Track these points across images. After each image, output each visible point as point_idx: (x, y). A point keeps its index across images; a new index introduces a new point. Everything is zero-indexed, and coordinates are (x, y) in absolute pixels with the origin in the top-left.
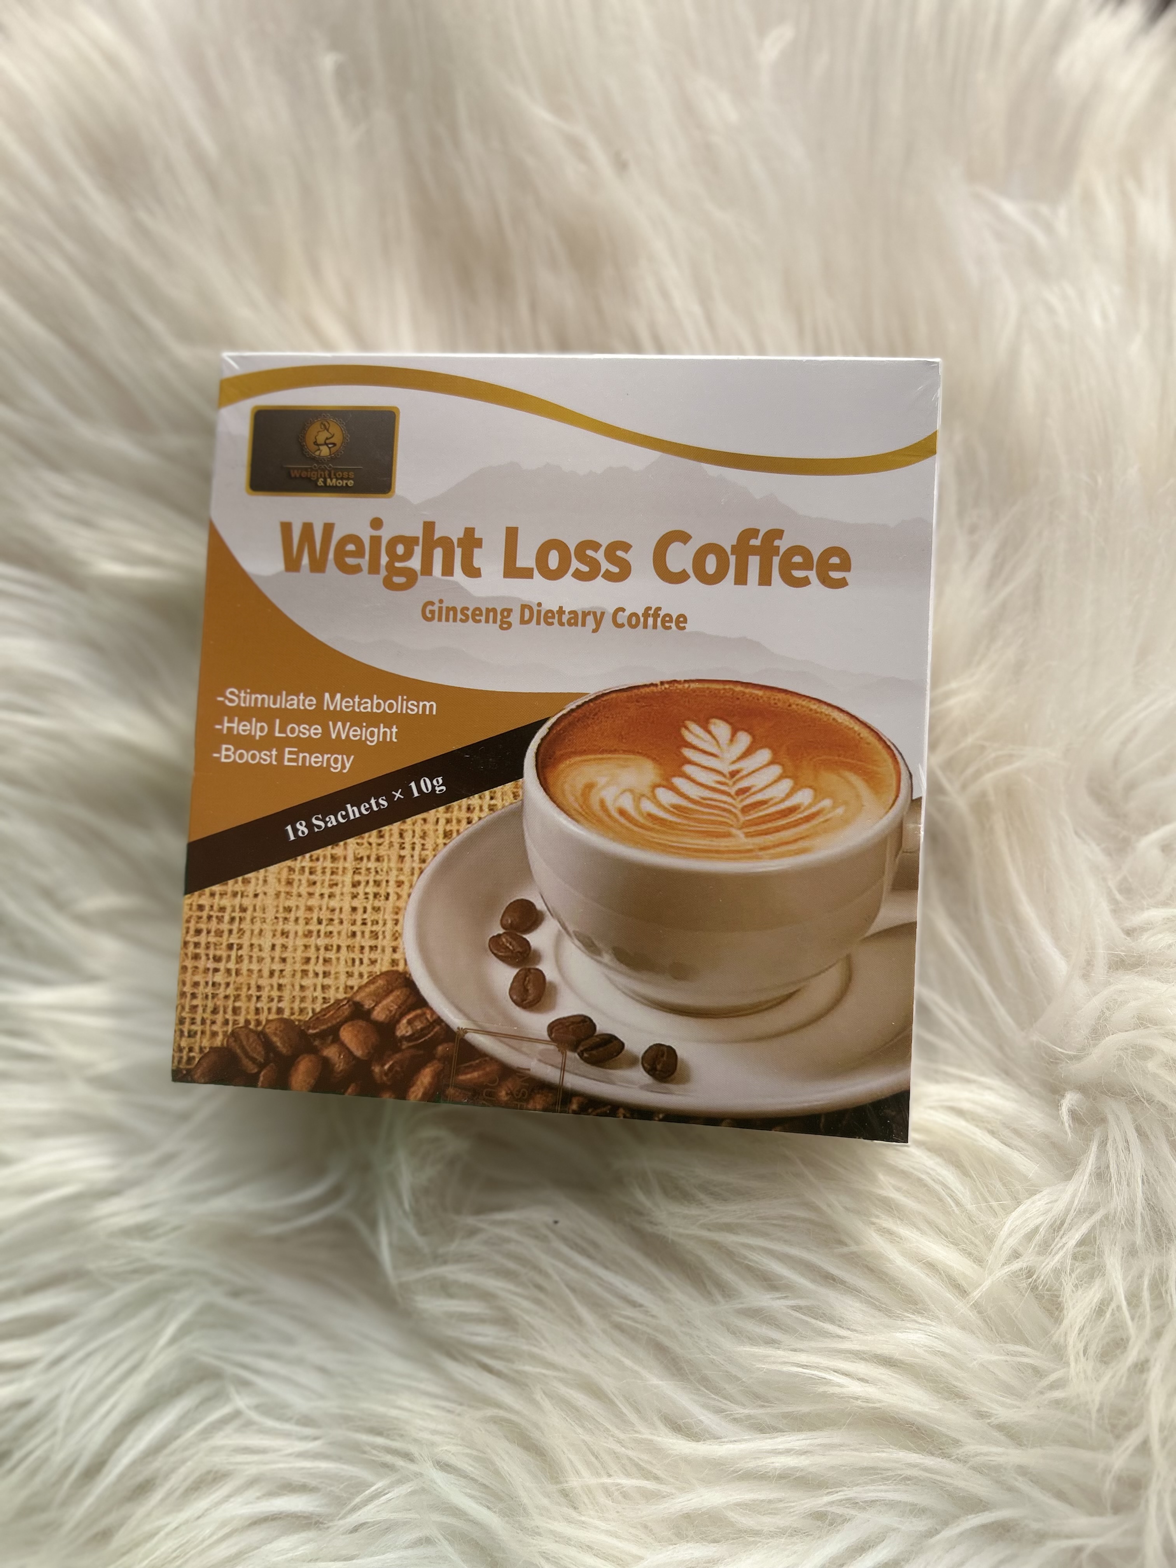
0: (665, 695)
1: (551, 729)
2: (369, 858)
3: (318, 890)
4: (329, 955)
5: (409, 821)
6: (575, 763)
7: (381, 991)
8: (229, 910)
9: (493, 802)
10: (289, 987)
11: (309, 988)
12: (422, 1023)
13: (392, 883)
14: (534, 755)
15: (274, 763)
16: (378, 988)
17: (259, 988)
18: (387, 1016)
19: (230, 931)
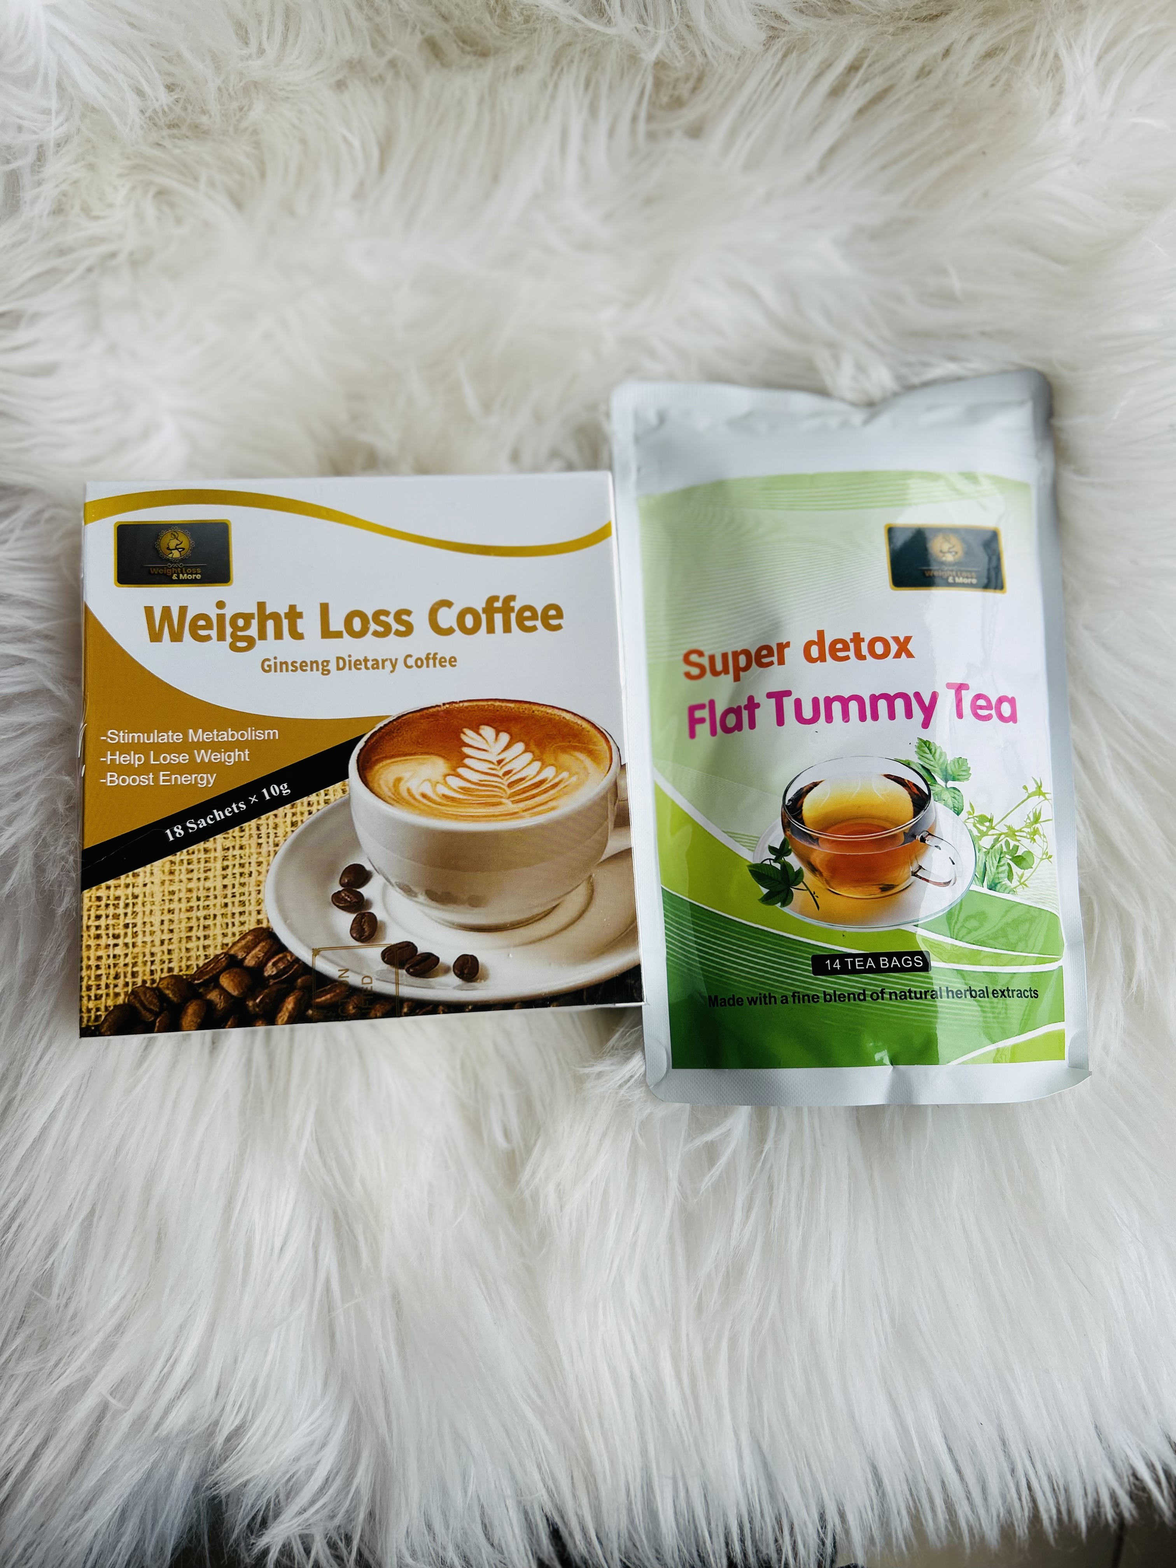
0: (448, 712)
1: (366, 742)
2: (234, 847)
3: (195, 875)
4: (207, 922)
5: (263, 817)
6: (387, 764)
7: (249, 944)
8: (123, 898)
9: (327, 798)
10: (177, 951)
11: (193, 949)
12: (284, 963)
13: (254, 864)
14: (355, 761)
15: (152, 784)
16: (248, 942)
17: (152, 954)
18: (256, 962)
19: (126, 914)
